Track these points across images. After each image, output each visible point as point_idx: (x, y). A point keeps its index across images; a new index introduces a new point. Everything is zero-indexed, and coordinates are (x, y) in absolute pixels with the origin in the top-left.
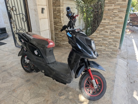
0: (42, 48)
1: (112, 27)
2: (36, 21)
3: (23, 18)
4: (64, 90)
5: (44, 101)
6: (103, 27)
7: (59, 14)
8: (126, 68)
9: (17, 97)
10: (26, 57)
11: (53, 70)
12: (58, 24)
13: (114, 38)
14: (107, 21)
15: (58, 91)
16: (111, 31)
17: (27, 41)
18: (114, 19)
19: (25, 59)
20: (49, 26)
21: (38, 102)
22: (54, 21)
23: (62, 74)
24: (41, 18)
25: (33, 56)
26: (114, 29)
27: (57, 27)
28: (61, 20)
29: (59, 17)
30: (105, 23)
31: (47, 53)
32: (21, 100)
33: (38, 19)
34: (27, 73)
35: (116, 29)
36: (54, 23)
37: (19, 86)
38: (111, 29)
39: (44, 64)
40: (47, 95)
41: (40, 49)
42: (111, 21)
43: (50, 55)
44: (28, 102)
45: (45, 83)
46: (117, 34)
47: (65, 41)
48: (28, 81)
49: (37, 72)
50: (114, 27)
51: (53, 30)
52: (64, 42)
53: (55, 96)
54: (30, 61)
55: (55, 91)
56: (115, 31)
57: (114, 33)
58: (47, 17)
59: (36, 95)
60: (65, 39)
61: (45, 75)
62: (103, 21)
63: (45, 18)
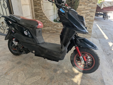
0: (31, 29)
1: (87, 12)
2: (18, 7)
3: (4, 5)
4: (56, 67)
5: (41, 79)
6: (79, 12)
7: (39, 2)
8: (100, 45)
9: (11, 79)
10: (14, 39)
11: (45, 49)
12: (38, 11)
13: (89, 21)
14: (83, 7)
15: (51, 68)
16: (86, 16)
17: (15, 22)
18: (89, 5)
19: (13, 42)
20: (31, 12)
21: (35, 81)
22: (35, 8)
23: (55, 52)
24: (23, 4)
25: (23, 37)
26: (89, 13)
27: (37, 14)
28: (41, 7)
29: (39, 4)
30: (81, 8)
31: (37, 34)
32: (17, 82)
33: (21, 5)
34: (15, 56)
35: (90, 14)
36: (34, 10)
37: (11, 69)
38: (86, 13)
39: (34, 44)
40: (42, 74)
41: (30, 29)
42: (86, 6)
43: (40, 36)
44: (24, 82)
45: (37, 63)
46: (91, 18)
47: (46, 26)
48: (19, 63)
49: (27, 53)
50: (89, 12)
51: (34, 17)
52: (45, 28)
53: (51, 73)
54: (18, 43)
55: (48, 69)
56: (90, 15)
57: (89, 17)
58: (29, 4)
59: (31, 74)
60: (45, 25)
61: (35, 55)
62: (79, 7)
63: (27, 4)
